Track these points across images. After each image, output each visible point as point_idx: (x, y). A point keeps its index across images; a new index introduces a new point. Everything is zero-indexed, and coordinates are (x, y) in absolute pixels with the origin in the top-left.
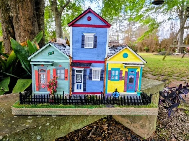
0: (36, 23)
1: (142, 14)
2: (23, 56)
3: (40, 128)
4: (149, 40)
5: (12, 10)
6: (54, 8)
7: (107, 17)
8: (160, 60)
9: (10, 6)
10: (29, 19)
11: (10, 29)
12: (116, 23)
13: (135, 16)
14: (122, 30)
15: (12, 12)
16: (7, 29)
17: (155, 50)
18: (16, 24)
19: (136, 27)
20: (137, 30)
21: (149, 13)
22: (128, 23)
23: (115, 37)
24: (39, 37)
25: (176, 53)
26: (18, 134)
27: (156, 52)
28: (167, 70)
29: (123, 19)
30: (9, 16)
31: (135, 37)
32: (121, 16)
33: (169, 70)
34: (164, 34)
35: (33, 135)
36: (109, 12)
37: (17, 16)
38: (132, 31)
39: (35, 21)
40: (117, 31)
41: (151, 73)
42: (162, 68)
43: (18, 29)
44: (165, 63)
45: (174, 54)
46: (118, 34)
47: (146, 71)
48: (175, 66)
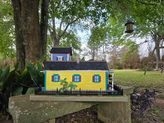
0: (41, 49)
1: (123, 38)
2: (33, 72)
3: (47, 108)
4: (131, 58)
5: (25, 41)
6: (53, 37)
7: (95, 42)
8: (141, 75)
9: (24, 38)
10: (37, 46)
11: (22, 54)
12: (102, 46)
13: (118, 40)
14: (108, 51)
15: (25, 42)
16: (20, 54)
17: (137, 67)
18: (27, 50)
19: (119, 49)
20: (121, 51)
21: (129, 37)
22: (113, 46)
23: (102, 57)
24: (43, 59)
25: (156, 69)
26: (36, 110)
27: (139, 68)
28: (147, 83)
29: (108, 43)
30: (23, 45)
31: (120, 57)
32: (107, 41)
33: (149, 83)
34: (144, 54)
35: (43, 112)
36: (96, 38)
37: (28, 45)
38: (116, 52)
39: (41, 48)
40: (104, 53)
41: (133, 85)
42: (142, 81)
43: (28, 53)
44: (145, 78)
45: (154, 70)
46: (105, 55)
47: (129, 84)
48: (154, 80)
